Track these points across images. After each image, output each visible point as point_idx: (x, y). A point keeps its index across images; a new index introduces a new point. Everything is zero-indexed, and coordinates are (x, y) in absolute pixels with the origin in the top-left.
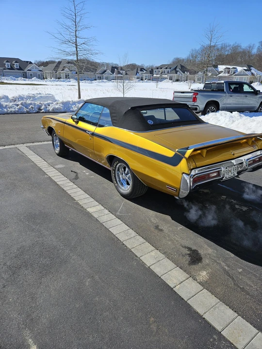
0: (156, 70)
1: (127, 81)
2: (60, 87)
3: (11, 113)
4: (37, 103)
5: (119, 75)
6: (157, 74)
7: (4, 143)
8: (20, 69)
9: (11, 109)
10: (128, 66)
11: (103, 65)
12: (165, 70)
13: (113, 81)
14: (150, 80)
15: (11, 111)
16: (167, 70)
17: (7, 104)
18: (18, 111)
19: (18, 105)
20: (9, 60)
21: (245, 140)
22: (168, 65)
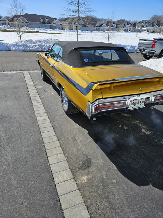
0: (138, 24)
1: (116, 32)
2: (71, 35)
3: (32, 51)
4: (48, 45)
5: (111, 28)
6: (139, 27)
7: (18, 69)
8: (49, 23)
9: (32, 48)
10: (119, 21)
11: (102, 20)
12: (145, 24)
13: (106, 31)
14: (132, 31)
15: (32, 50)
16: (146, 24)
17: (30, 45)
18: (36, 50)
19: (36, 46)
20: (43, 17)
21: (157, 80)
22: (148, 20)
